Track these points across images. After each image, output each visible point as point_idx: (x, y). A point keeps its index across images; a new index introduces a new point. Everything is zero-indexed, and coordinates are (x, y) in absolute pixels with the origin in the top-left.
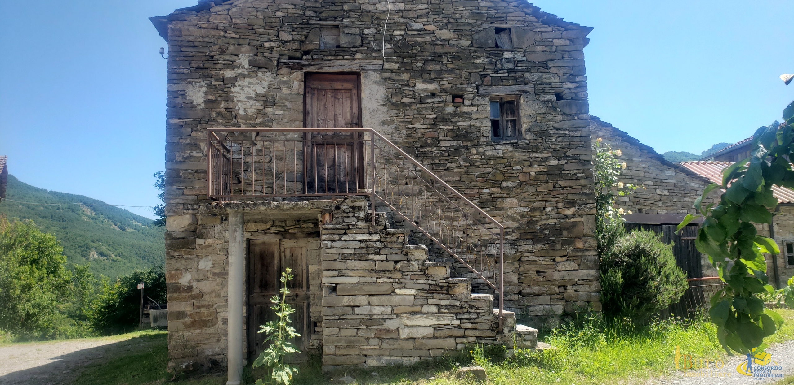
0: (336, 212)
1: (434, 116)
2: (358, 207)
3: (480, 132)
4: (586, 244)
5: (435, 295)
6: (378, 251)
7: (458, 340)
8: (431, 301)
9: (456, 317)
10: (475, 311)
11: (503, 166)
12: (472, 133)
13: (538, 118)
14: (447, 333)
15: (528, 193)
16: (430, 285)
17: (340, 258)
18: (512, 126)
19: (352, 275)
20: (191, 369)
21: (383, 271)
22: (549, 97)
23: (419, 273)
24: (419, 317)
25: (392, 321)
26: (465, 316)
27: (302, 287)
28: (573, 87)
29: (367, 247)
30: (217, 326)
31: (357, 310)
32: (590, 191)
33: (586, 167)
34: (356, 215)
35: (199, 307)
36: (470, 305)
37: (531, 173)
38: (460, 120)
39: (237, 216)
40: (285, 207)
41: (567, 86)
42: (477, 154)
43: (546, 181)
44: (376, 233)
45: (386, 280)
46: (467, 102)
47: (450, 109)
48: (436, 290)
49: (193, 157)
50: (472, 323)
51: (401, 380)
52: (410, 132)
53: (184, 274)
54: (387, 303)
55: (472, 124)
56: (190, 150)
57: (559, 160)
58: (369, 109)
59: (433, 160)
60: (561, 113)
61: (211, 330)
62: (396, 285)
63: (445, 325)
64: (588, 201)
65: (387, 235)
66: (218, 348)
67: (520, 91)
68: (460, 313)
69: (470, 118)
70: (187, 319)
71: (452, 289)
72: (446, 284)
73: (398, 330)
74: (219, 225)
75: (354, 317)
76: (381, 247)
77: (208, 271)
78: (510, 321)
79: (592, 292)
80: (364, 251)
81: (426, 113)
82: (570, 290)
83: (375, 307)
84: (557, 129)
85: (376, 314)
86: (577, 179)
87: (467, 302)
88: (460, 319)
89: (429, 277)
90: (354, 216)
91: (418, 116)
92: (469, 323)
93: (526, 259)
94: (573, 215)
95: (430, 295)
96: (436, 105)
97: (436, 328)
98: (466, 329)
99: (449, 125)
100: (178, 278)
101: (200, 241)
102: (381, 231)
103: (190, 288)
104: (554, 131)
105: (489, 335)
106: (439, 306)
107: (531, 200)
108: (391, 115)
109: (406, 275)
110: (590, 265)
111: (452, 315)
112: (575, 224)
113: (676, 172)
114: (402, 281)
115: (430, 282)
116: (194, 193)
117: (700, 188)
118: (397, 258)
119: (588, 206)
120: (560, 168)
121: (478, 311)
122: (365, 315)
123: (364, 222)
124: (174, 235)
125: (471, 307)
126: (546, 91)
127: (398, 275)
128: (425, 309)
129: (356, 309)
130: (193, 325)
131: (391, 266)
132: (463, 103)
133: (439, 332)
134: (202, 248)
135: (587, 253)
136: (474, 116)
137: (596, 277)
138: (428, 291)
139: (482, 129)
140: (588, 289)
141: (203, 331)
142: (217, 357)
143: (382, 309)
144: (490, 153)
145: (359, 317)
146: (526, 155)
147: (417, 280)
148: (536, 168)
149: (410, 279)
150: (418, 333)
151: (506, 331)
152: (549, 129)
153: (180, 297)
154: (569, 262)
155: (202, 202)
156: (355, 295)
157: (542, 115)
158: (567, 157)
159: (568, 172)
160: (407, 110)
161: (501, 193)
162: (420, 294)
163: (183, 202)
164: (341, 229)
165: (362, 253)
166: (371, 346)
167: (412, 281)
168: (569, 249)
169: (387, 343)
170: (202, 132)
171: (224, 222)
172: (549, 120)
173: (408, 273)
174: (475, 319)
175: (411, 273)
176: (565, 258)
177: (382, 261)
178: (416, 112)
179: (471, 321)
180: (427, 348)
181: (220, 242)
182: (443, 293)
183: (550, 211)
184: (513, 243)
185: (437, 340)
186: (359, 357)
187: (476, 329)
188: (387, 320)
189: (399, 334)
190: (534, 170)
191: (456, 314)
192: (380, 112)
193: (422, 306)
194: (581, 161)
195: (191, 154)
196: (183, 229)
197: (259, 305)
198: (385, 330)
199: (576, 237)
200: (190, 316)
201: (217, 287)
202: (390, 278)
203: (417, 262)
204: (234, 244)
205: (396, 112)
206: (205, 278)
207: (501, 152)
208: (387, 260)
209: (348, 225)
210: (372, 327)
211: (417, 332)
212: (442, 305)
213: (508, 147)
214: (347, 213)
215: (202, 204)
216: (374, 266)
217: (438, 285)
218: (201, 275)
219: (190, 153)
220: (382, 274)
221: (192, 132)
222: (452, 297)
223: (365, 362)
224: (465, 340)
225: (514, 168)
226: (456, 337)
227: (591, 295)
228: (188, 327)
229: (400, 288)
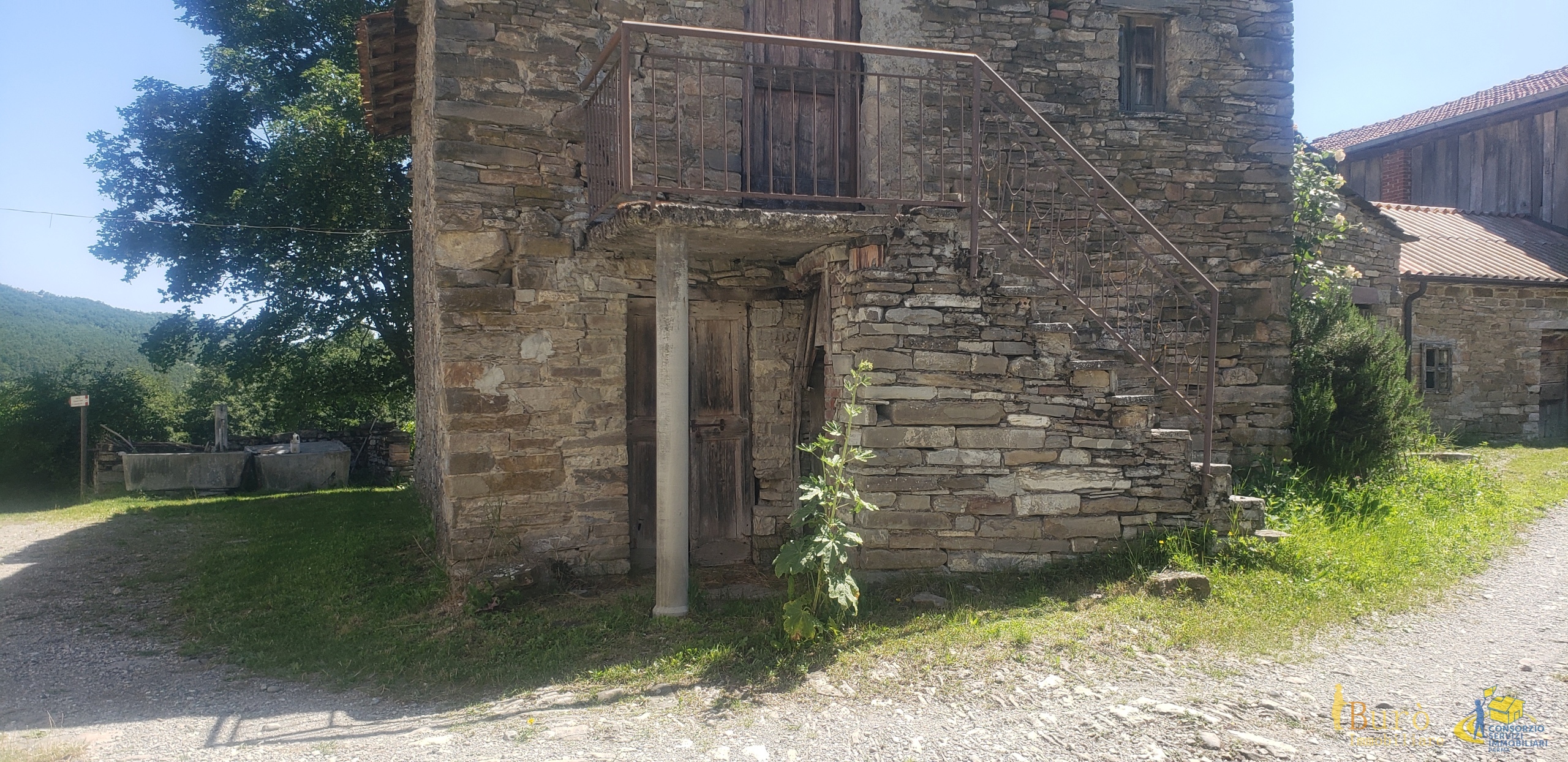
0: (895, 242)
1: (1012, 44)
2: (941, 234)
3: (1098, 88)
4: (1274, 334)
5: (1086, 429)
6: (976, 333)
7: (1126, 520)
8: (1077, 441)
9: (1124, 475)
10: (1159, 462)
11: (1138, 165)
12: (1083, 89)
13: (1204, 70)
14: (1107, 505)
15: (1180, 226)
16: (1077, 407)
17: (901, 344)
18: (1144, 82)
19: (925, 382)
20: (529, 582)
21: (985, 375)
22: (1225, 27)
23: (1057, 383)
24: (1054, 474)
25: (1000, 480)
26: (1141, 473)
27: (731, 407)
28: (1269, 10)
29: (956, 324)
30: (563, 486)
31: (931, 457)
32: (1284, 229)
33: (1281, 180)
34: (937, 252)
35: (522, 445)
36: (1149, 449)
37: (1188, 185)
38: (1063, 58)
39: (678, 240)
40: (788, 225)
41: (1258, 8)
42: (1092, 135)
43: (1212, 203)
44: (974, 294)
45: (990, 395)
46: (1077, 21)
47: (1043, 32)
48: (1088, 419)
49: (501, 92)
50: (1153, 486)
51: (1043, 599)
52: (963, 76)
53: (486, 368)
54: (992, 444)
55: (1085, 69)
56: (493, 76)
57: (1236, 162)
58: (885, 14)
59: (1008, 141)
60: (1246, 63)
61: (551, 495)
62: (1011, 407)
63: (1103, 489)
64: (1279, 250)
65: (998, 299)
66: (567, 536)
67: (1172, 9)
68: (1130, 466)
69: (1080, 55)
70: (493, 472)
71: (1118, 418)
72: (1106, 407)
73: (1012, 498)
74: (567, 261)
75: (928, 471)
76: (983, 324)
77: (542, 364)
78: (1221, 483)
79: (1276, 428)
80: (949, 332)
81: (998, 35)
82: (1242, 422)
83: (968, 451)
84: (1238, 97)
85: (971, 467)
86: (1265, 203)
87: (1143, 444)
88: (1131, 478)
89: (1075, 391)
90: (930, 254)
91: (982, 40)
92: (1147, 485)
93: (1171, 360)
94: (1254, 275)
95: (1075, 429)
96: (1017, 21)
97: (1084, 496)
98: (1140, 498)
99: (1040, 68)
100: (473, 378)
101: (524, 295)
102: (984, 289)
103: (502, 402)
104: (1231, 101)
105: (1181, 510)
106: (1094, 453)
107: (1185, 240)
108: (927, 34)
109: (1031, 387)
110: (1278, 375)
111: (1116, 470)
112: (1257, 294)
113: (1348, 205)
114: (1022, 398)
115: (1077, 401)
116: (506, 181)
117: (1378, 237)
118: (1012, 348)
119: (1282, 258)
120: (1237, 178)
121: (1163, 462)
122: (947, 466)
123: (952, 267)
124: (461, 277)
125: (1151, 454)
126: (1220, 13)
127: (1015, 386)
128: (1066, 457)
129: (930, 454)
130: (511, 483)
131: (1001, 364)
132: (1069, 20)
133: (1092, 504)
134: (529, 310)
135: (1275, 352)
136: (1089, 53)
137: (1286, 399)
138: (1074, 421)
139: (1102, 82)
140: (1271, 422)
141: (534, 498)
142: (563, 554)
143: (982, 455)
144: (1116, 136)
145: (937, 471)
146: (1179, 146)
147: (1052, 397)
148: (1195, 176)
149: (1039, 395)
150: (1051, 506)
151: (1212, 501)
152: (1223, 94)
153: (478, 420)
154: (1243, 368)
155: (526, 204)
156: (930, 426)
157: (1212, 64)
158: (1249, 156)
159: (1250, 187)
160: (960, 25)
161: (1131, 223)
162: (1058, 426)
163: (482, 199)
164: (904, 281)
165: (944, 337)
166: (958, 531)
167: (1042, 399)
168: (1245, 341)
169: (991, 525)
170: (521, 34)
171: (579, 254)
172: (1224, 77)
173: (1035, 382)
174: (1157, 477)
175: (1040, 383)
176: (1235, 360)
177: (985, 355)
178: (978, 31)
179: (1152, 481)
180: (1067, 536)
181: (569, 300)
182: (1100, 426)
183: (1216, 266)
184: (1148, 327)
185: (1087, 519)
186: (934, 552)
187: (1158, 498)
188: (990, 478)
189: (1013, 506)
190: (1193, 178)
191: (1123, 467)
192: (906, 25)
193: (1059, 451)
194: (1274, 167)
195: (497, 85)
196: (478, 266)
197: (644, 443)
198: (987, 498)
199: (1258, 321)
200: (503, 463)
201: (564, 401)
202: (999, 391)
203: (1053, 359)
204: (673, 304)
205: (938, 26)
206: (536, 381)
207: (1137, 135)
208: (995, 353)
209: (916, 274)
210: (961, 493)
211: (1050, 504)
212: (1097, 450)
213: (1149, 125)
214: (918, 246)
215: (525, 209)
216: (968, 365)
217: (1092, 409)
218: (527, 373)
219: (493, 84)
220: (984, 382)
221: (496, 31)
222: (1116, 433)
223: (945, 564)
224: (1138, 520)
225: (1158, 171)
226: (1120, 515)
227: (1276, 434)
228: (496, 488)
229: (1018, 413)
